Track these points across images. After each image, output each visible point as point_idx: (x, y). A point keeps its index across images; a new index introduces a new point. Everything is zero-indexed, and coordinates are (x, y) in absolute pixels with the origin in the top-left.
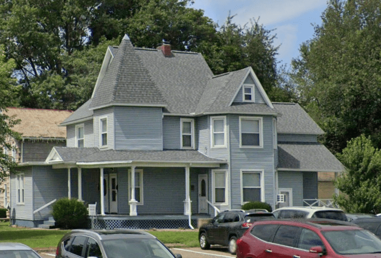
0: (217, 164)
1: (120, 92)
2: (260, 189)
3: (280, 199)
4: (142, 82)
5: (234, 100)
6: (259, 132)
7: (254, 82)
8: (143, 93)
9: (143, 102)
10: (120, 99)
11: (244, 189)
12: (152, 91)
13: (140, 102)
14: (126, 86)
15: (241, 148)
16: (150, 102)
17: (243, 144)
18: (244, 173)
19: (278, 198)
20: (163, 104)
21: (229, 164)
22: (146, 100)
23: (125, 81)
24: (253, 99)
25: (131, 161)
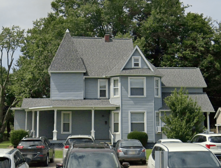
0: (114, 107)
1: (55, 64)
2: (144, 123)
3: (159, 130)
4: (72, 57)
5: (125, 67)
6: (143, 87)
7: (140, 55)
8: (70, 64)
9: (70, 70)
10: (54, 69)
11: (132, 123)
12: (77, 63)
13: (67, 70)
14: (60, 60)
15: (129, 97)
16: (74, 70)
17: (131, 94)
18: (132, 114)
19: (158, 129)
20: (83, 70)
21: (121, 107)
22: (72, 69)
23: (60, 58)
24: (140, 66)
25: (52, 107)
